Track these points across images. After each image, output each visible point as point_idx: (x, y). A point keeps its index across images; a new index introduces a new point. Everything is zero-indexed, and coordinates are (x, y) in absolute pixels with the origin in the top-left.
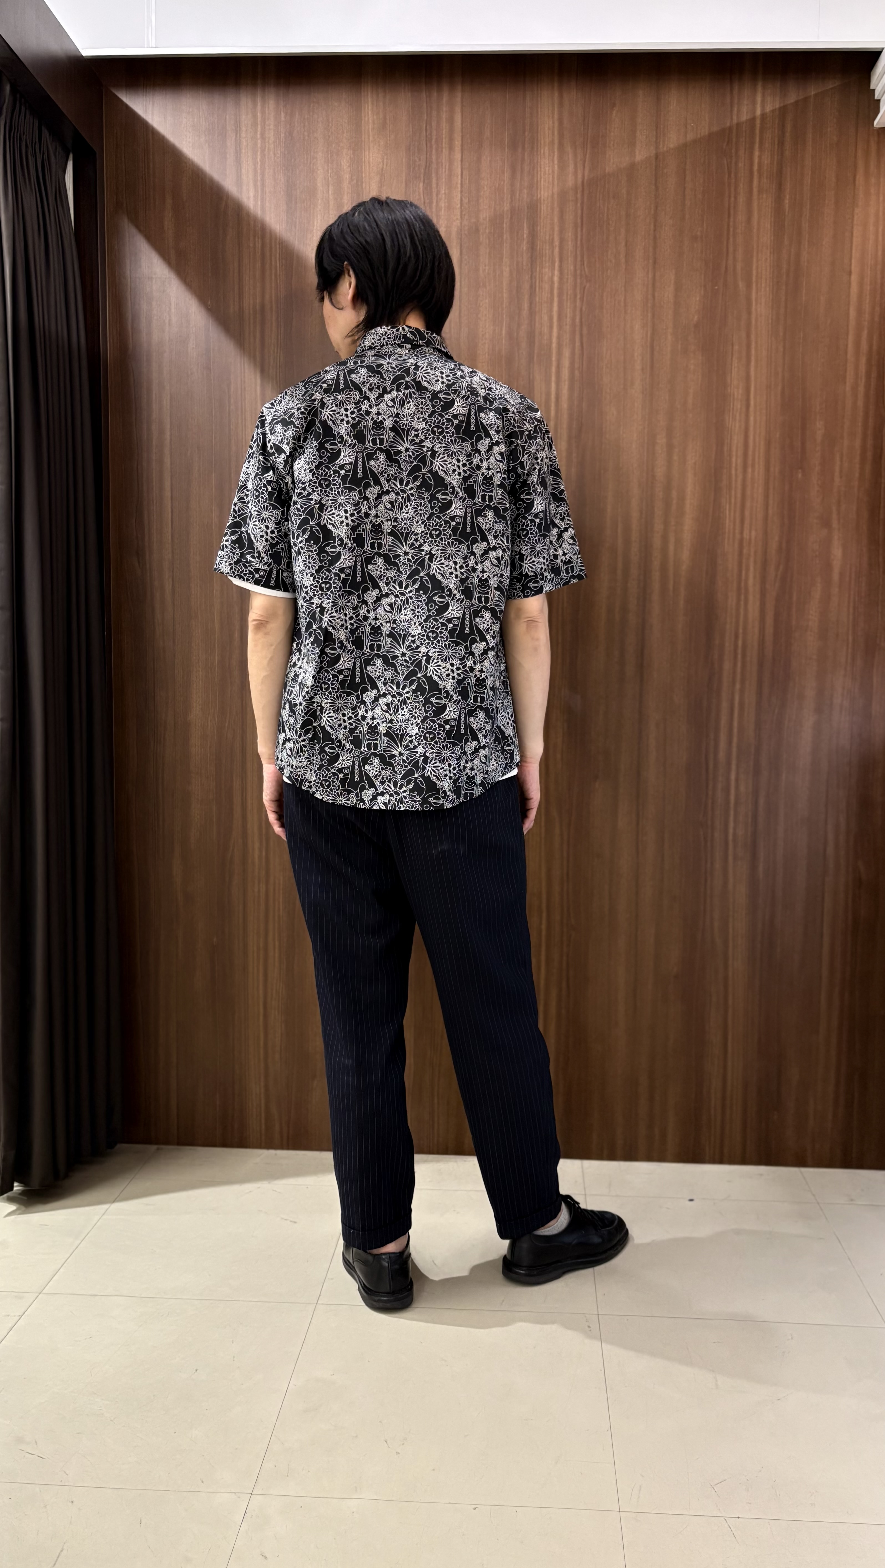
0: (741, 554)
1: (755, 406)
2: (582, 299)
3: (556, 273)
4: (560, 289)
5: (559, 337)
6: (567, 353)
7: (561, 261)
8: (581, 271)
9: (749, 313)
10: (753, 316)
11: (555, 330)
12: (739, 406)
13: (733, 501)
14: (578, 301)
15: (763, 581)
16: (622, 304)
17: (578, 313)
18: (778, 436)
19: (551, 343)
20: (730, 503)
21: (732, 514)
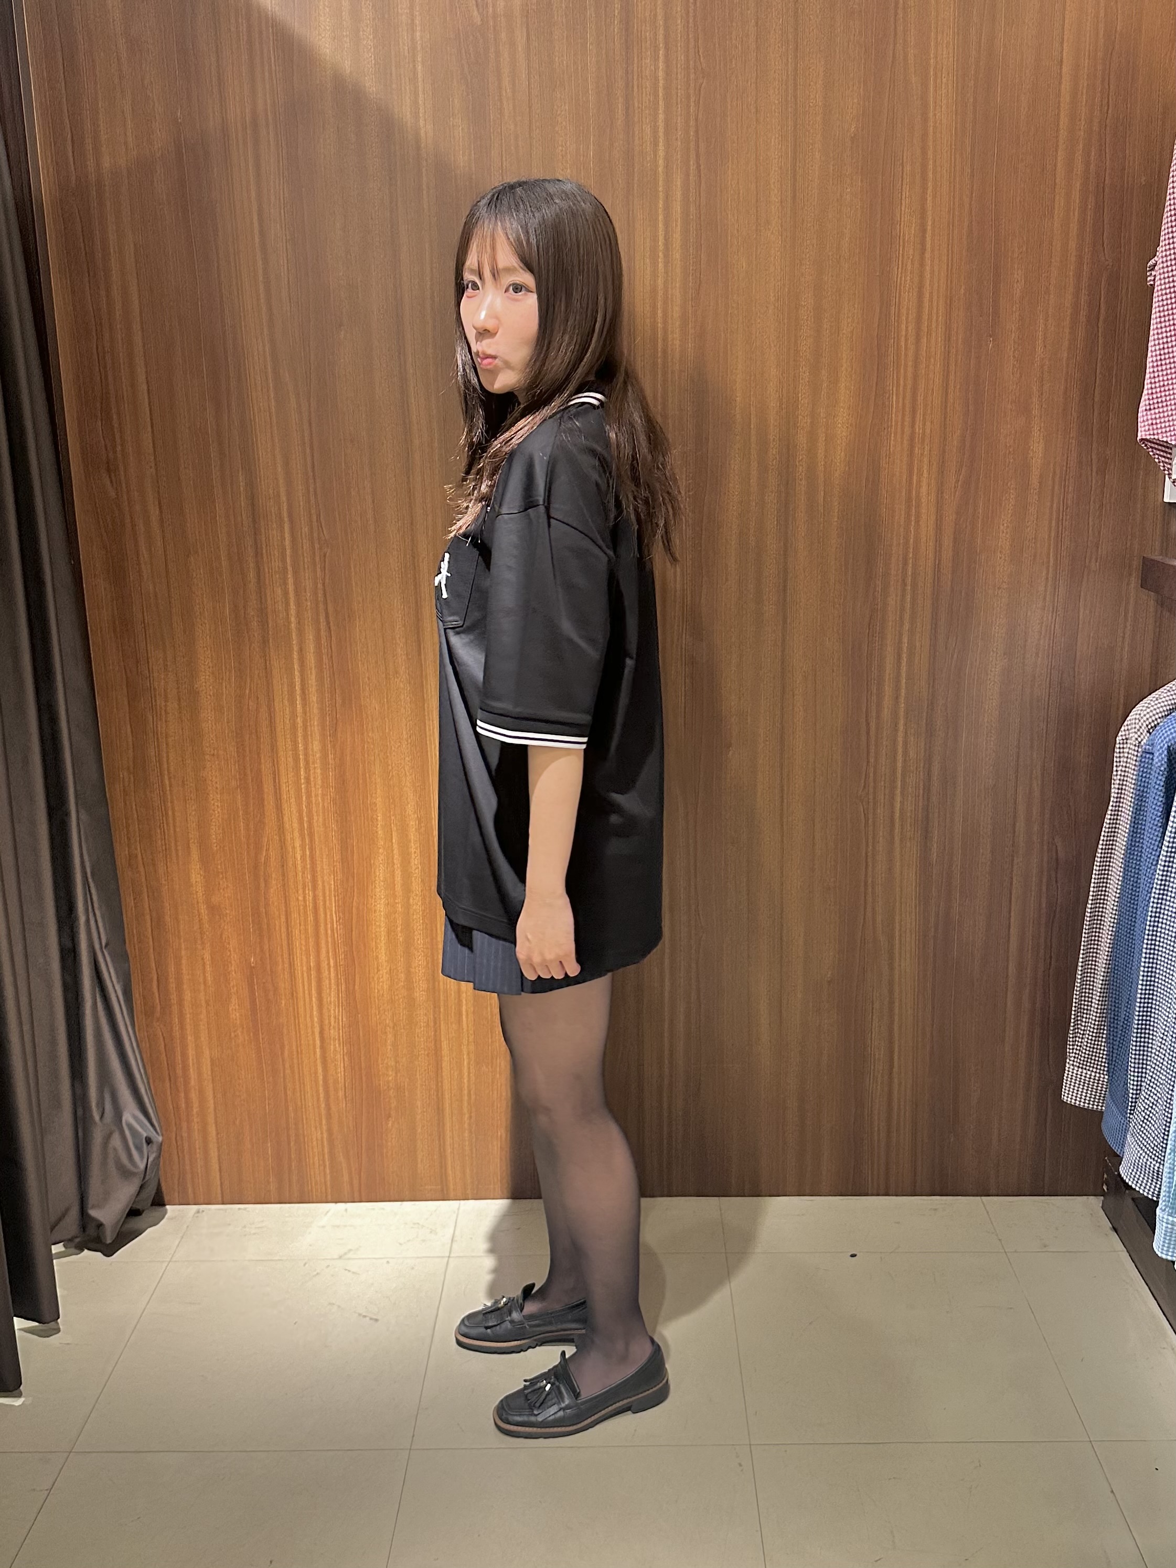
0: (911, 454)
1: (933, 251)
2: (697, 103)
3: (661, 65)
4: (667, 88)
5: (667, 159)
6: (678, 182)
7: (667, 49)
8: (695, 62)
9: (925, 120)
10: (931, 124)
11: (661, 147)
12: (911, 252)
13: (902, 382)
14: (692, 104)
15: (940, 491)
16: (753, 110)
17: (692, 123)
18: (962, 291)
19: (657, 166)
20: (898, 385)
21: (901, 400)
